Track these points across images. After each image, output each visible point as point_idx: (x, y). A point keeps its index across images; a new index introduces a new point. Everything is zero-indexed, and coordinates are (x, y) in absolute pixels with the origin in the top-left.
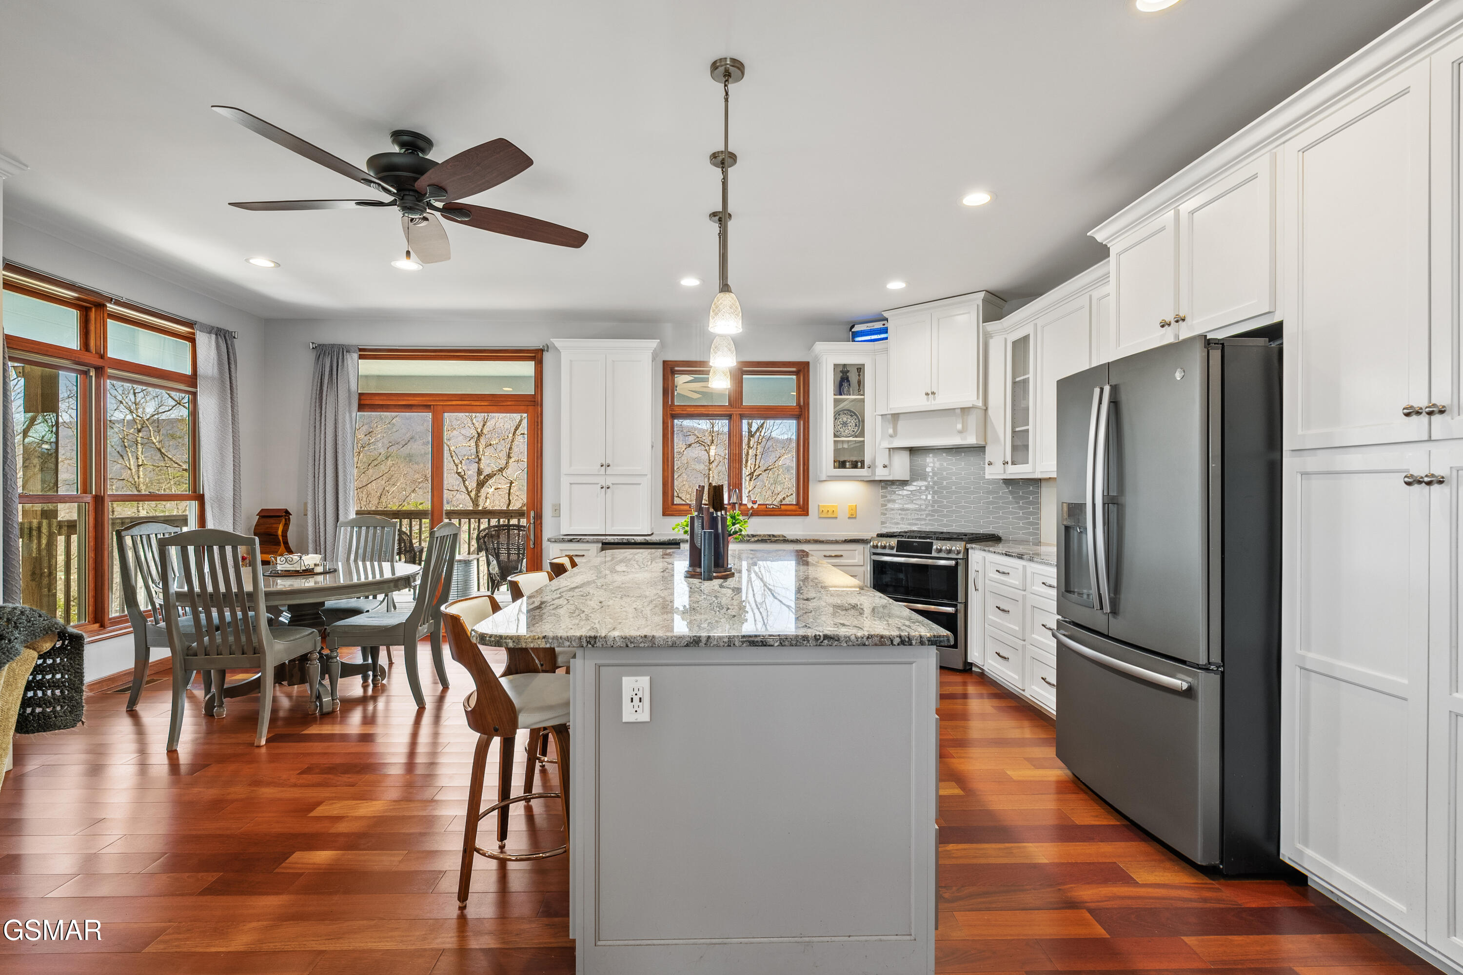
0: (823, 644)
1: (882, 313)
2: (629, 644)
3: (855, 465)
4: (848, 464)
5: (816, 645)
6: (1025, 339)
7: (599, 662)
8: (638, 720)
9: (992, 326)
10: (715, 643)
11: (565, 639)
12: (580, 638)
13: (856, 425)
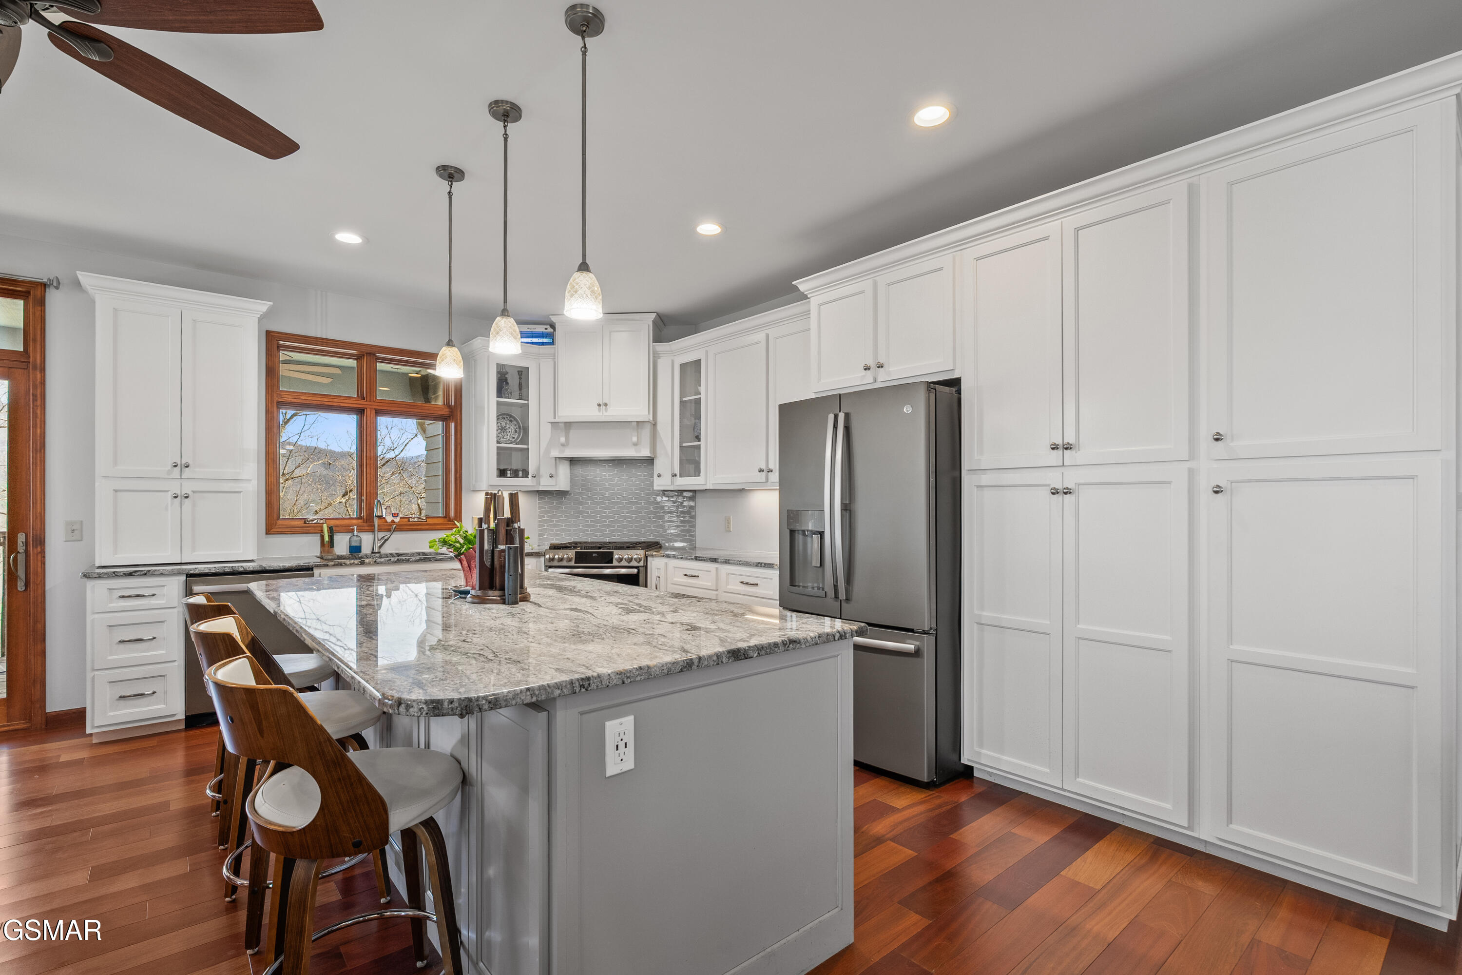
0: (789, 649)
1: (550, 316)
2: (625, 679)
3: (515, 474)
4: (509, 472)
5: (784, 651)
6: (698, 363)
7: (581, 709)
8: (623, 770)
9: (661, 347)
10: (706, 663)
11: (554, 687)
12: (571, 682)
13: (516, 432)
